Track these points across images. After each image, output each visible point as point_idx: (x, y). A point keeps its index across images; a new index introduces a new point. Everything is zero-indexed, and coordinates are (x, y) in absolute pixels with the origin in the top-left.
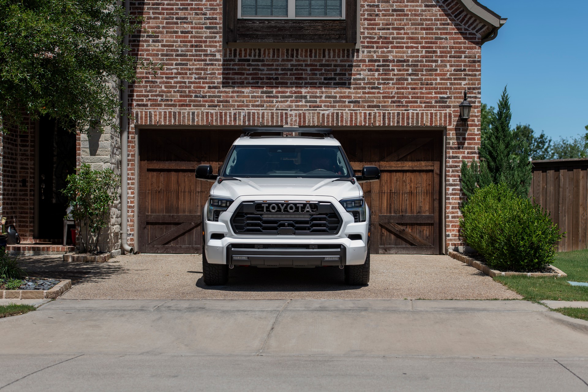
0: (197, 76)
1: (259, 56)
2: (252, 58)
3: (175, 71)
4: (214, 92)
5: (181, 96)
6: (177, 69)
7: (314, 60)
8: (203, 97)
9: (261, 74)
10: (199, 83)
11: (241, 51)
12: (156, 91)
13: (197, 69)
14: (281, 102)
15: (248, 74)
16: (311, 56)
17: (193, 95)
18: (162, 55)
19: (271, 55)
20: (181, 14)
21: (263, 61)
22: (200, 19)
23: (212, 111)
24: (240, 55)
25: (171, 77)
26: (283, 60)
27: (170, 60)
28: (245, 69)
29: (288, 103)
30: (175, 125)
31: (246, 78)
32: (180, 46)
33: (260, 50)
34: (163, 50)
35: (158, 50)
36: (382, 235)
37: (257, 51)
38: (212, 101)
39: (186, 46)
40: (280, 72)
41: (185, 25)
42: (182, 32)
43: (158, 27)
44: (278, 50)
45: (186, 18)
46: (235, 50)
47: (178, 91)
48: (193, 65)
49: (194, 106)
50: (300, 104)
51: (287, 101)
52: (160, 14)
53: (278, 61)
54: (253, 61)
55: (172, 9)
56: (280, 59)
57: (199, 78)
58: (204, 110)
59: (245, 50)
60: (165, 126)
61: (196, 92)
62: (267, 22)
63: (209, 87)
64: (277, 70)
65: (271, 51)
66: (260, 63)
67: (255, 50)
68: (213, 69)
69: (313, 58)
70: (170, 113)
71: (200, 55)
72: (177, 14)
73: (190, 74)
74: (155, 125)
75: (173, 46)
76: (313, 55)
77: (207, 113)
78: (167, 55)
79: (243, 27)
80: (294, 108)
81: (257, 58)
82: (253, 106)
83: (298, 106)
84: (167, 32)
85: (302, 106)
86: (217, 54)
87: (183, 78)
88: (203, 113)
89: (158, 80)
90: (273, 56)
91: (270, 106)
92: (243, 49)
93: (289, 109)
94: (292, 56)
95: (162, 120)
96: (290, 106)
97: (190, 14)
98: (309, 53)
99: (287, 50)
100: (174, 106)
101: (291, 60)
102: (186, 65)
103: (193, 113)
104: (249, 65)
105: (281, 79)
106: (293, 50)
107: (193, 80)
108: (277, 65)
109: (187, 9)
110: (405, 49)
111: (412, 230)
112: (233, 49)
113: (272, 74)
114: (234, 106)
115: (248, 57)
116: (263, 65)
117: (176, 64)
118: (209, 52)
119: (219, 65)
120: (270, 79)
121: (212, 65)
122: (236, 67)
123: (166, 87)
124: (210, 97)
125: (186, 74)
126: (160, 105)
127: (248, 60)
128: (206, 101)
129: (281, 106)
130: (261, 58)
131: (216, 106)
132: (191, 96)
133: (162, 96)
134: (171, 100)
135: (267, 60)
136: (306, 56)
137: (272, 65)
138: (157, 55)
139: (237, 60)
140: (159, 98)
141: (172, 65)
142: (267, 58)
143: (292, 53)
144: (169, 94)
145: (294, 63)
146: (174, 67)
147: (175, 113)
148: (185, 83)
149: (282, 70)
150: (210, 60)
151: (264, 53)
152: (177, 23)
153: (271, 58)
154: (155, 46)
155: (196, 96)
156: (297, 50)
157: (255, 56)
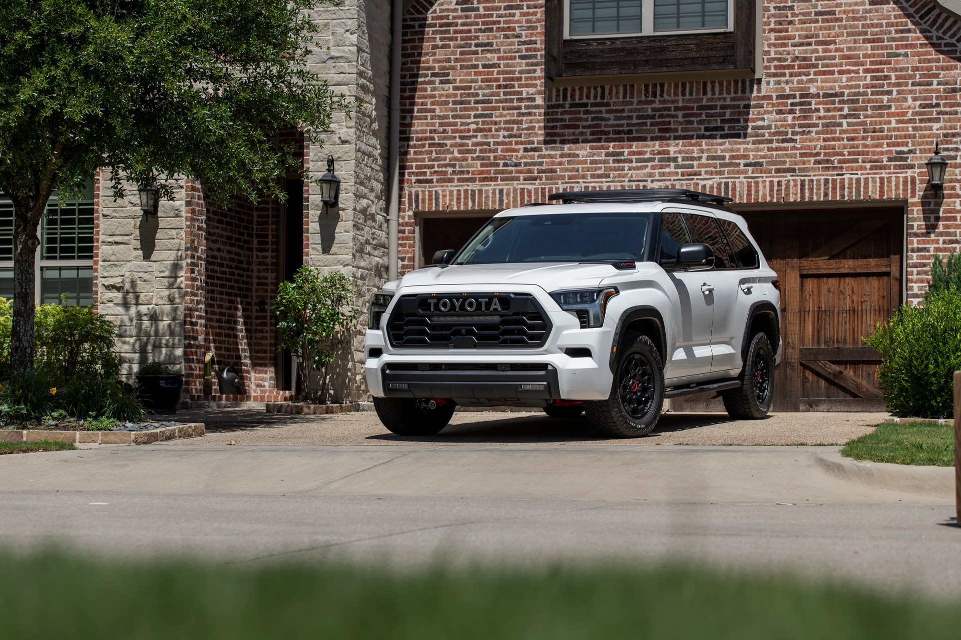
0: (506, 133)
1: (603, 97)
2: (592, 100)
3: (473, 126)
4: (532, 157)
5: (482, 166)
6: (477, 123)
7: (689, 101)
8: (516, 165)
9: (606, 126)
10: (511, 143)
11: (573, 90)
12: (445, 159)
13: (506, 122)
14: (637, 168)
15: (584, 127)
16: (683, 94)
17: (501, 162)
18: (455, 103)
19: (621, 96)
20: (483, 38)
21: (608, 104)
22: (512, 44)
23: (530, 187)
24: (573, 97)
25: (467, 136)
26: (640, 103)
27: (466, 109)
28: (580, 119)
29: (648, 170)
30: (473, 211)
31: (582, 134)
32: (481, 88)
33: (603, 88)
34: (455, 95)
35: (448, 96)
36: (805, 380)
37: (599, 90)
38: (530, 171)
39: (490, 87)
40: (635, 121)
41: (489, 55)
42: (484, 66)
43: (448, 60)
44: (632, 86)
45: (490, 44)
46: (565, 90)
47: (478, 158)
48: (501, 115)
49: (502, 180)
50: (667, 170)
51: (646, 167)
52: (451, 39)
53: (632, 103)
54: (593, 105)
55: (469, 31)
56: (635, 100)
57: (510, 136)
58: (518, 185)
59: (581, 89)
60: (458, 212)
61: (504, 158)
62: (609, 43)
63: (526, 150)
64: (630, 118)
65: (621, 89)
66: (603, 109)
67: (595, 88)
68: (531, 122)
69: (687, 97)
70: (466, 191)
71: (511, 101)
72: (477, 38)
73: (497, 130)
74: (444, 212)
75: (470, 88)
76: (687, 91)
77: (522, 190)
78: (461, 103)
79: (572, 52)
80: (657, 177)
81: (599, 100)
82: (593, 176)
83: (663, 174)
84: (462, 67)
85: (670, 174)
86: (537, 96)
87: (486, 137)
88: (515, 190)
89: (449, 142)
90: (625, 97)
91: (619, 176)
92: (577, 88)
93: (650, 179)
94: (654, 95)
95: (454, 203)
96: (650, 175)
97: (496, 37)
98: (680, 90)
99: (647, 86)
100: (472, 180)
101: (653, 102)
102: (491, 116)
103: (501, 191)
104: (586, 112)
105: (637, 132)
106: (655, 86)
107: (501, 139)
108: (631, 111)
109: (491, 30)
110: (836, 75)
111: (854, 372)
112: (561, 89)
113: (622, 125)
114: (563, 177)
115: (585, 100)
116: (608, 112)
117: (476, 116)
118: (524, 95)
119: (540, 115)
120: (619, 132)
121: (530, 114)
122: (567, 117)
123: (460, 152)
124: (526, 164)
125: (490, 130)
126: (451, 180)
127: (586, 105)
128: (521, 172)
129: (637, 175)
130: (605, 101)
131: (535, 179)
132: (498, 165)
133: (454, 166)
134: (468, 172)
135: (615, 104)
136: (676, 94)
137: (623, 111)
138: (447, 103)
139: (567, 106)
140: (450, 170)
141: (469, 117)
142: (614, 99)
143: (653, 89)
144: (464, 163)
145: (657, 105)
146: (472, 120)
147: (473, 191)
148: (488, 144)
149: (639, 117)
150: (527, 107)
151: (610, 93)
152: (476, 53)
153: (621, 99)
154: (443, 89)
155: (505, 165)
156: (662, 86)
157: (595, 97)
